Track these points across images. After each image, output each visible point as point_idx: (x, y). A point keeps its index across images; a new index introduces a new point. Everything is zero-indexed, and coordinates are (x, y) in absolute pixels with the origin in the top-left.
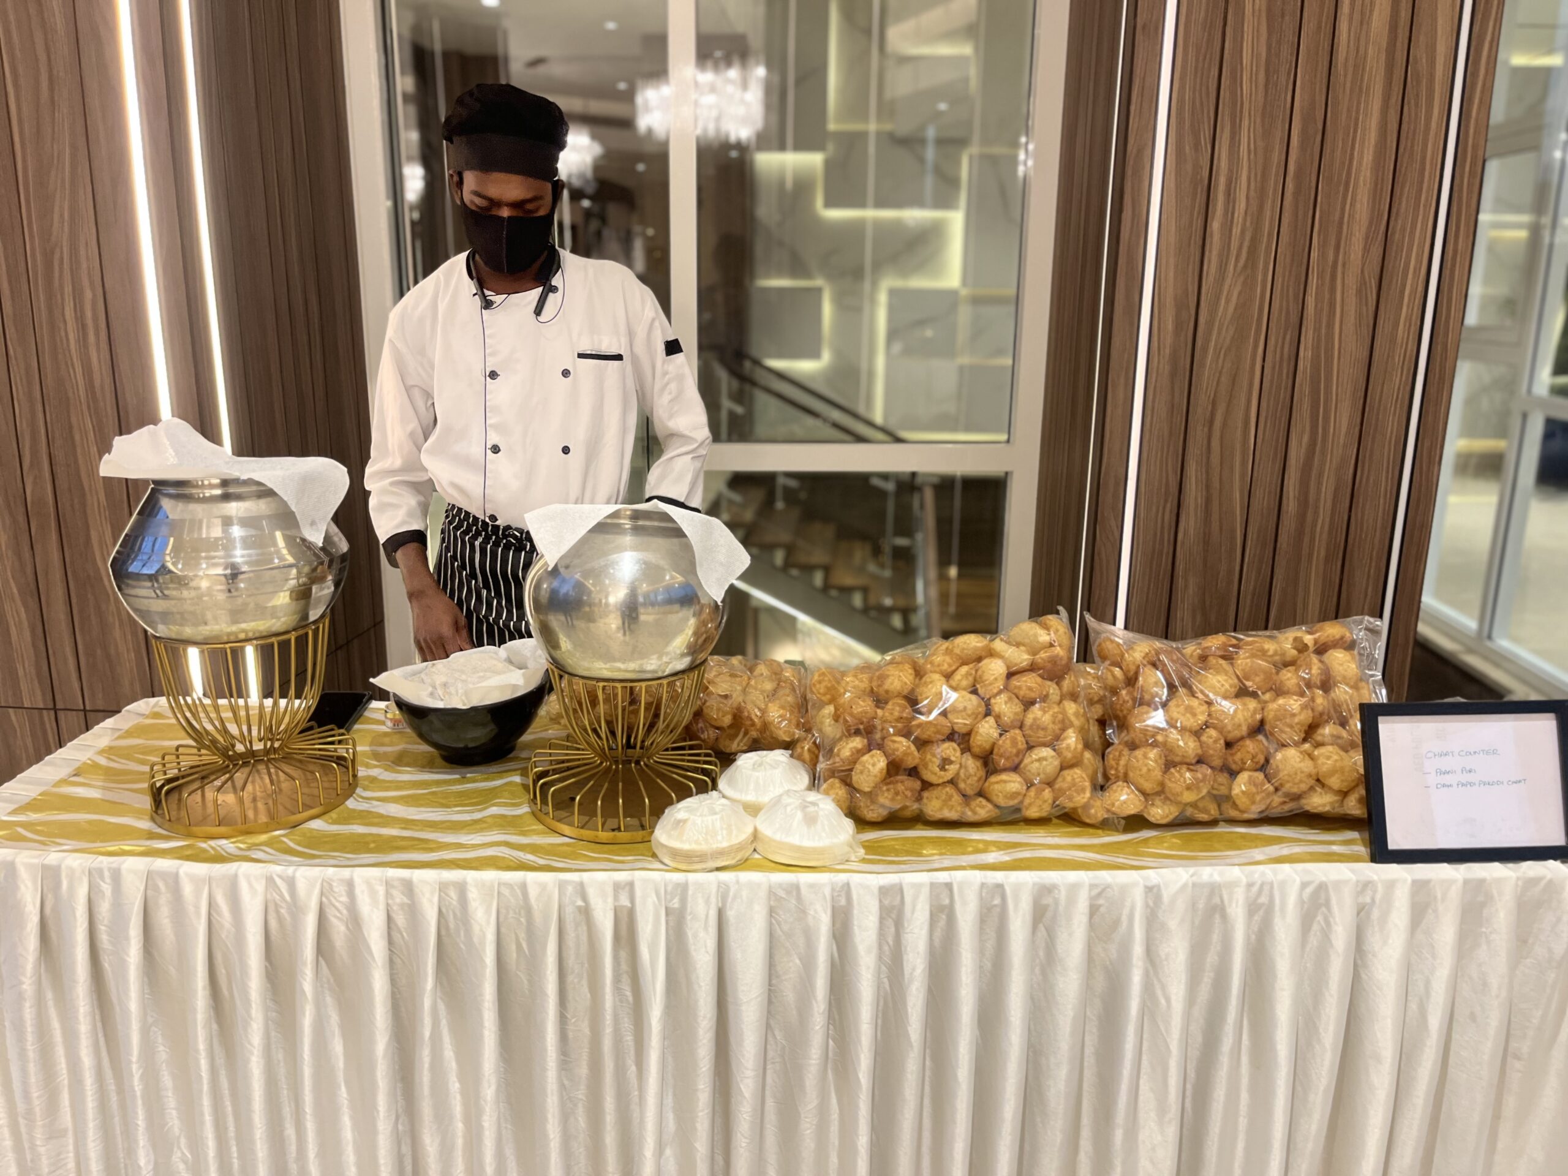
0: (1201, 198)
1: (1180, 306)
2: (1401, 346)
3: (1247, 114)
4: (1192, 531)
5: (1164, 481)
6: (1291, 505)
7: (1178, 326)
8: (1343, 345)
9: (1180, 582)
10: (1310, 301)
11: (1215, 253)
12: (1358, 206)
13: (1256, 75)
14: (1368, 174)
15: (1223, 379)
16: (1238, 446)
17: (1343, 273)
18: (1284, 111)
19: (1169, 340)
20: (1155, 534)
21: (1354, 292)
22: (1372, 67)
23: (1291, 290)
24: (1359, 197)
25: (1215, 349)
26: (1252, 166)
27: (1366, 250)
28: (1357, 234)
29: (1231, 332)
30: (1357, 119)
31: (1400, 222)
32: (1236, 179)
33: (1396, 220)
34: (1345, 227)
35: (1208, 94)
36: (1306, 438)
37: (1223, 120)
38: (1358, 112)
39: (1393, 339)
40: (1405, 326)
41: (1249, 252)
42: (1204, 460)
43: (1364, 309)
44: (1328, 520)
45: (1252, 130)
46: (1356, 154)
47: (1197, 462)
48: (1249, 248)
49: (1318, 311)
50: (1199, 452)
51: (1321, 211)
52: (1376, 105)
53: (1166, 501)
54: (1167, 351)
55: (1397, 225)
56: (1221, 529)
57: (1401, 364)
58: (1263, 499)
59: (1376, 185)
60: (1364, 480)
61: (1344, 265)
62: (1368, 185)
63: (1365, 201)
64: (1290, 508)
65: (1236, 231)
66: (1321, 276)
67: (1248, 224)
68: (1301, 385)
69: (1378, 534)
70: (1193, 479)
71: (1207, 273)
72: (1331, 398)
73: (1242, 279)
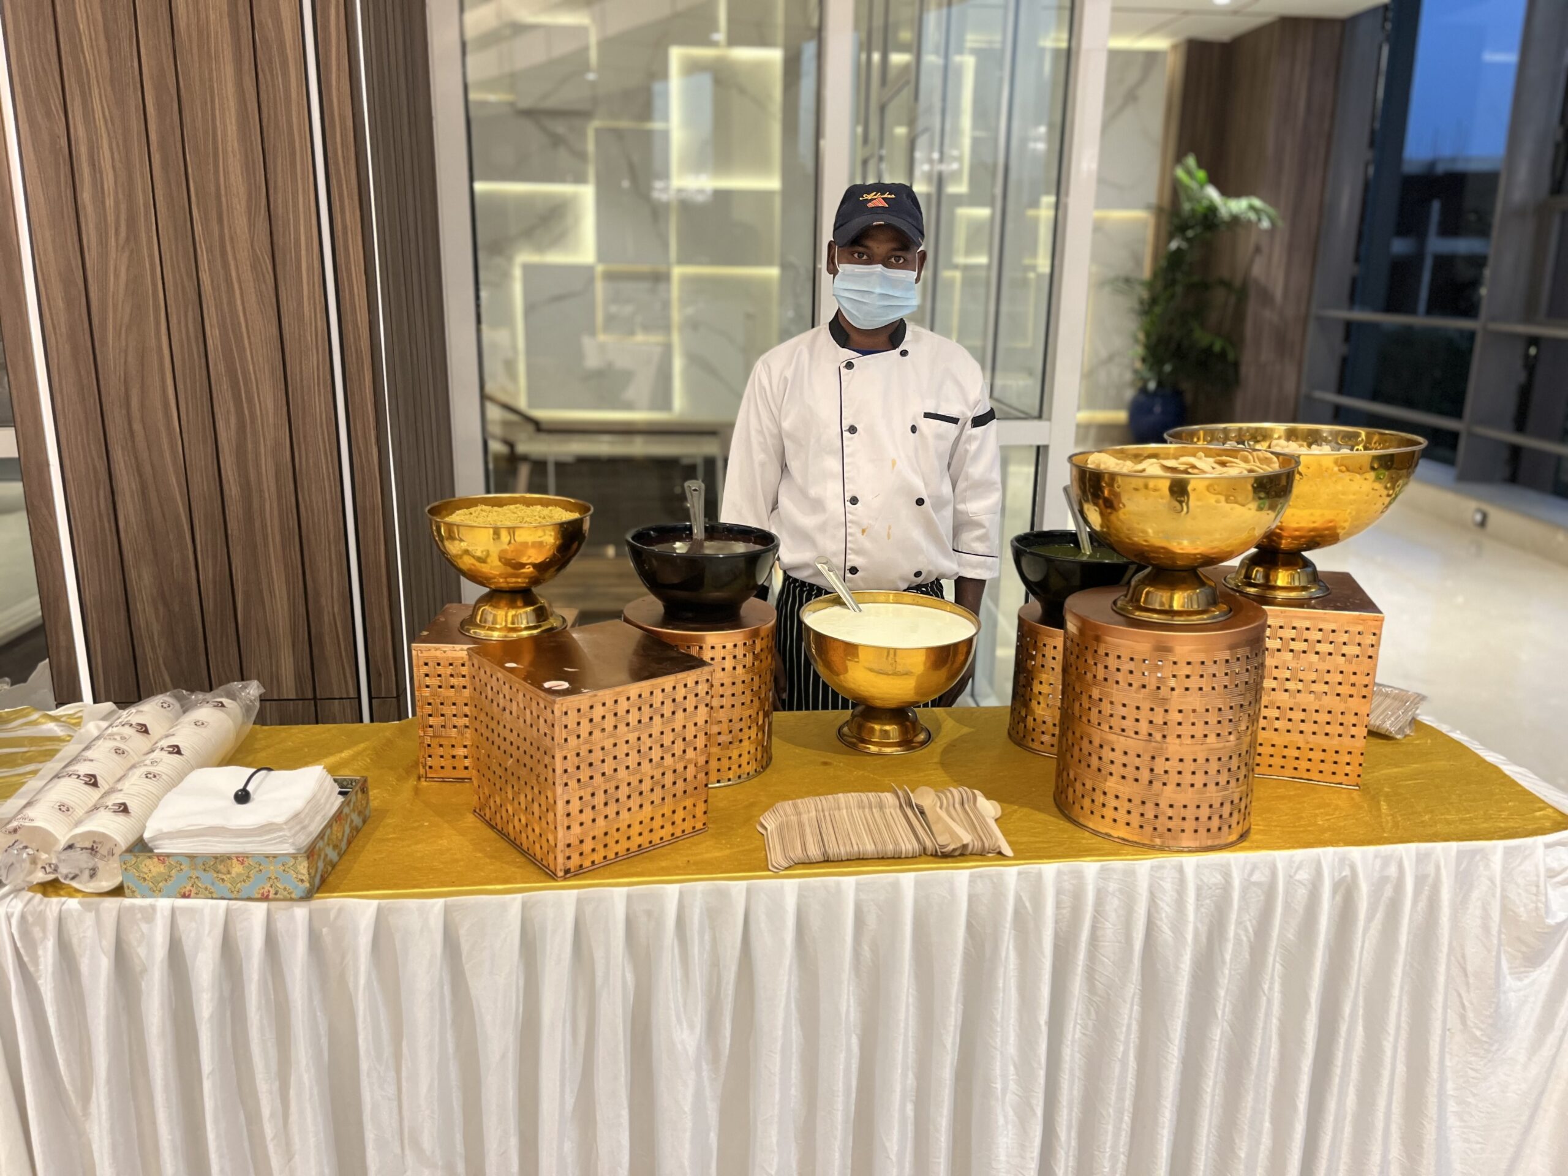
0: (65, 170)
1: (67, 283)
2: (311, 324)
3: (95, 82)
4: (133, 519)
5: (91, 467)
6: (233, 489)
7: (69, 303)
8: (250, 324)
9: (132, 574)
10: (205, 277)
11: (91, 226)
12: (232, 178)
13: (96, 40)
14: (236, 145)
15: (130, 359)
16: (163, 429)
17: (233, 248)
18: (133, 78)
19: (62, 318)
20: (94, 522)
21: (249, 268)
22: (217, 32)
23: (182, 266)
24: (231, 169)
25: (114, 328)
26: (112, 134)
27: (251, 225)
28: (238, 207)
29: (128, 310)
30: (212, 88)
31: (280, 195)
32: (98, 148)
33: (275, 193)
34: (224, 199)
35: (49, 61)
36: (233, 421)
37: (70, 87)
38: (211, 79)
39: (300, 318)
40: (310, 304)
41: (128, 227)
42: (130, 444)
43: (263, 286)
44: (275, 505)
45: (104, 98)
46: (218, 124)
47: (122, 448)
48: (128, 220)
49: (215, 288)
50: (122, 436)
51: (195, 182)
52: (229, 71)
53: (98, 489)
54: (64, 330)
55: (278, 200)
56: (164, 516)
57: (314, 343)
58: (202, 484)
59: (247, 157)
60: (304, 463)
61: (232, 239)
62: (238, 156)
63: (239, 172)
64: (233, 493)
65: (110, 202)
66: (210, 250)
67: (121, 196)
68: (216, 365)
69: (330, 516)
70: (122, 464)
71: (88, 247)
72: (250, 379)
73: (126, 254)
